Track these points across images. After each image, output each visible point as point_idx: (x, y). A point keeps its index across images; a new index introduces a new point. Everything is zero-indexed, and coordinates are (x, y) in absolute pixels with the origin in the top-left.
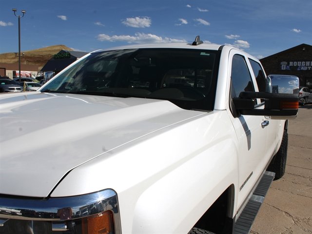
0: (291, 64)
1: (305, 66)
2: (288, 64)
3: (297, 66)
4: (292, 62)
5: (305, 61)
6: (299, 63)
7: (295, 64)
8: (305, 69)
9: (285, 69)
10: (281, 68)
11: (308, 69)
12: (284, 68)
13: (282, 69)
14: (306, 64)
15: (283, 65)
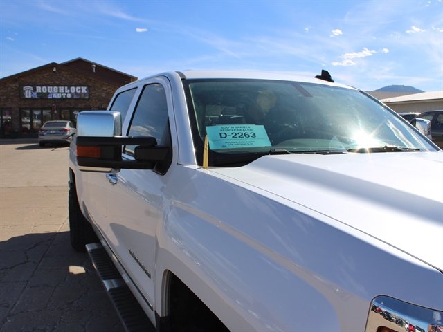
0: (39, 89)
1: (59, 93)
2: (35, 90)
3: (48, 93)
4: (40, 87)
5: (58, 85)
6: (50, 89)
7: (44, 89)
8: (59, 96)
9: (30, 97)
10: (24, 95)
11: (62, 96)
12: (28, 95)
13: (27, 96)
14: (58, 89)
15: (26, 92)
